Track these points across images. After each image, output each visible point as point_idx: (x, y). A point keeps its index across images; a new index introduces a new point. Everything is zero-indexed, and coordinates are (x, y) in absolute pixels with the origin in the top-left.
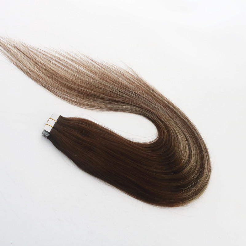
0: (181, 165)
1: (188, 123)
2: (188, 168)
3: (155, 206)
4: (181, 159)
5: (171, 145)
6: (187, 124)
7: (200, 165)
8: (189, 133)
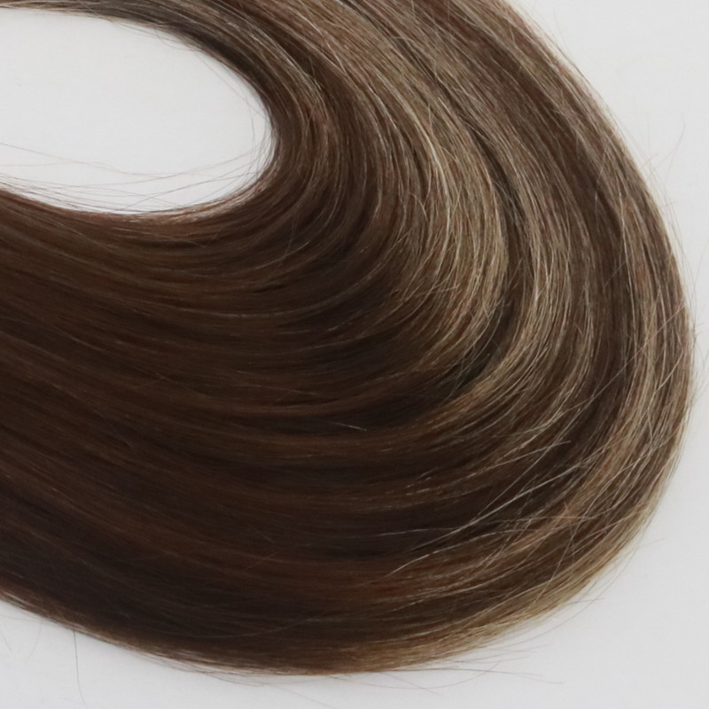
0: (428, 362)
1: (526, 64)
2: (483, 388)
3: (188, 665)
4: (438, 317)
5: (364, 217)
6: (514, 68)
7: (598, 364)
8: (524, 133)
